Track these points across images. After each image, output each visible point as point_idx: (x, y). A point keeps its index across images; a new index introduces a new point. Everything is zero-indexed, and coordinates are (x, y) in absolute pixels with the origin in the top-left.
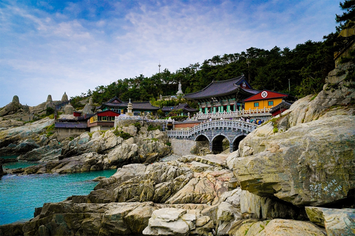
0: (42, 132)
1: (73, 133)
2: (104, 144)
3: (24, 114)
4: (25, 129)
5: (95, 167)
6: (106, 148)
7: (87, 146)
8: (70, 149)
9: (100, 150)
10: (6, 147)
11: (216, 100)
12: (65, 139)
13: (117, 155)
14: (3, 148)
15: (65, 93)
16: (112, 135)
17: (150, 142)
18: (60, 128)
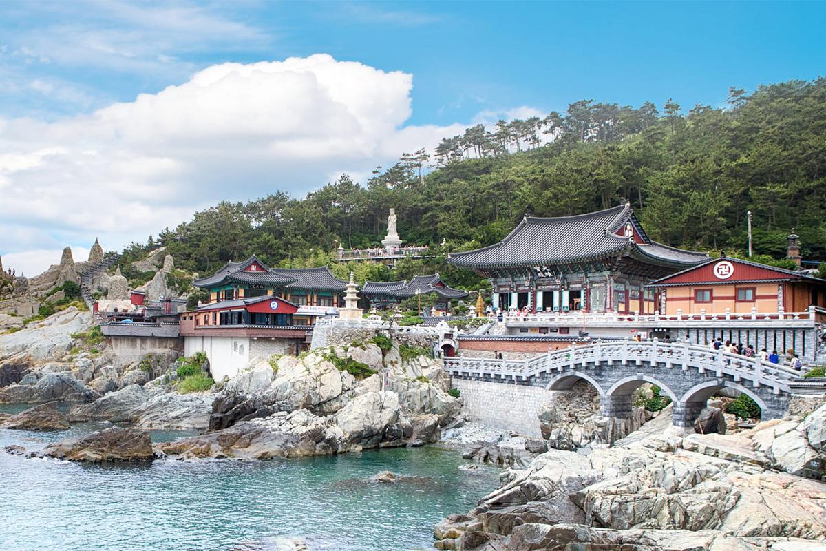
0: (75, 345)
1: (145, 349)
2: (317, 391)
3: (20, 298)
4: (38, 338)
5: (324, 447)
6: (322, 400)
7: (275, 395)
8: (236, 399)
9: (308, 404)
10: (17, 383)
11: (550, 275)
12: (129, 366)
13: (360, 420)
14: (13, 386)
15: (97, 242)
16: (330, 368)
17: (414, 387)
18: (117, 337)
